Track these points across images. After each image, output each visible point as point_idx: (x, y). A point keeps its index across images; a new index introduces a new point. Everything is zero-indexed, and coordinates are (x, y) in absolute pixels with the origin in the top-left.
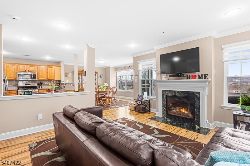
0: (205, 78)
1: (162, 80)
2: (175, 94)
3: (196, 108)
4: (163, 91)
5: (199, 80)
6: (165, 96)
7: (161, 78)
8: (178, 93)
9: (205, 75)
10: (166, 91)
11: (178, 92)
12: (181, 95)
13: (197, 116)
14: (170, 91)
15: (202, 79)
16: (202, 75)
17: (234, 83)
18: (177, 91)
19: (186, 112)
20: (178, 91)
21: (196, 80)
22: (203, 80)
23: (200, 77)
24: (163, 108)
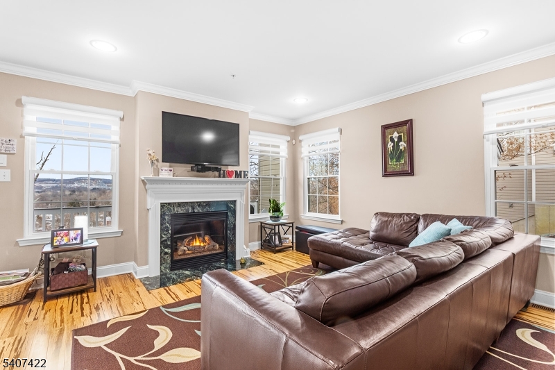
0: (244, 177)
1: (160, 176)
2: (193, 209)
3: (230, 230)
4: (163, 205)
5: (237, 179)
6: (167, 218)
7: (157, 172)
8: (199, 206)
9: (244, 172)
10: (169, 204)
11: (200, 204)
12: (205, 210)
13: (231, 243)
14: (180, 205)
15: (241, 177)
16: (241, 172)
17: (38, 192)
18: (197, 202)
19: (202, 245)
20: (200, 202)
21: (233, 179)
22: (243, 179)
23: (238, 175)
24: (161, 249)
